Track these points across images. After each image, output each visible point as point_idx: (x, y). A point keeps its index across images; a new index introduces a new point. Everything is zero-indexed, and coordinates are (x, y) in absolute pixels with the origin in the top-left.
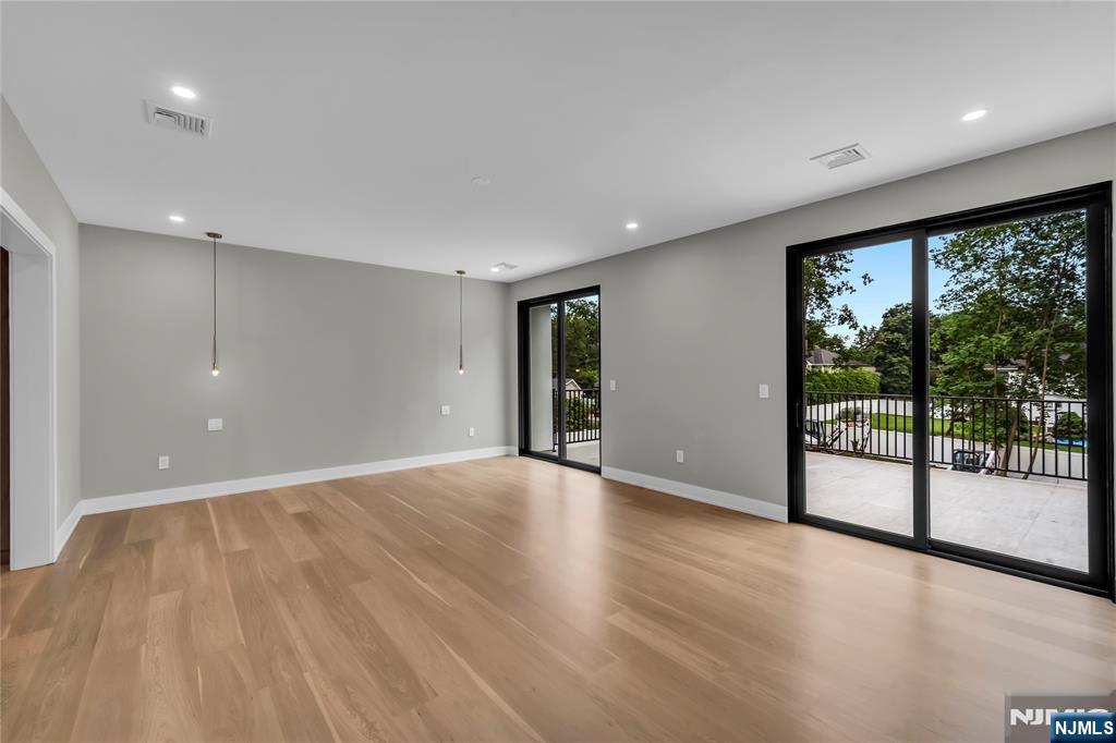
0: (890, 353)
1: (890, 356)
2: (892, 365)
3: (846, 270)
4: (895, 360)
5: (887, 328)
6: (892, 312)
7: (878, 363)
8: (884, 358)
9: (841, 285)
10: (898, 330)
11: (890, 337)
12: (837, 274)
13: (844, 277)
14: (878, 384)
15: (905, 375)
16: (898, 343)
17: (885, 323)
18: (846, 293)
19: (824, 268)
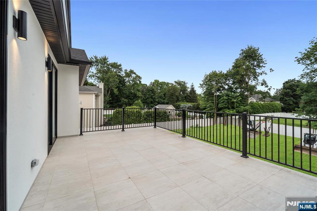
0: (286, 96)
1: (285, 98)
2: (286, 100)
3: (264, 67)
4: (287, 99)
5: (284, 88)
6: (287, 82)
7: (281, 100)
8: (283, 98)
9: (262, 72)
10: (289, 89)
11: (286, 91)
12: (261, 68)
13: (263, 69)
14: (280, 107)
15: (291, 104)
16: (288, 93)
17: (284, 86)
18: (263, 75)
19: (255, 66)
